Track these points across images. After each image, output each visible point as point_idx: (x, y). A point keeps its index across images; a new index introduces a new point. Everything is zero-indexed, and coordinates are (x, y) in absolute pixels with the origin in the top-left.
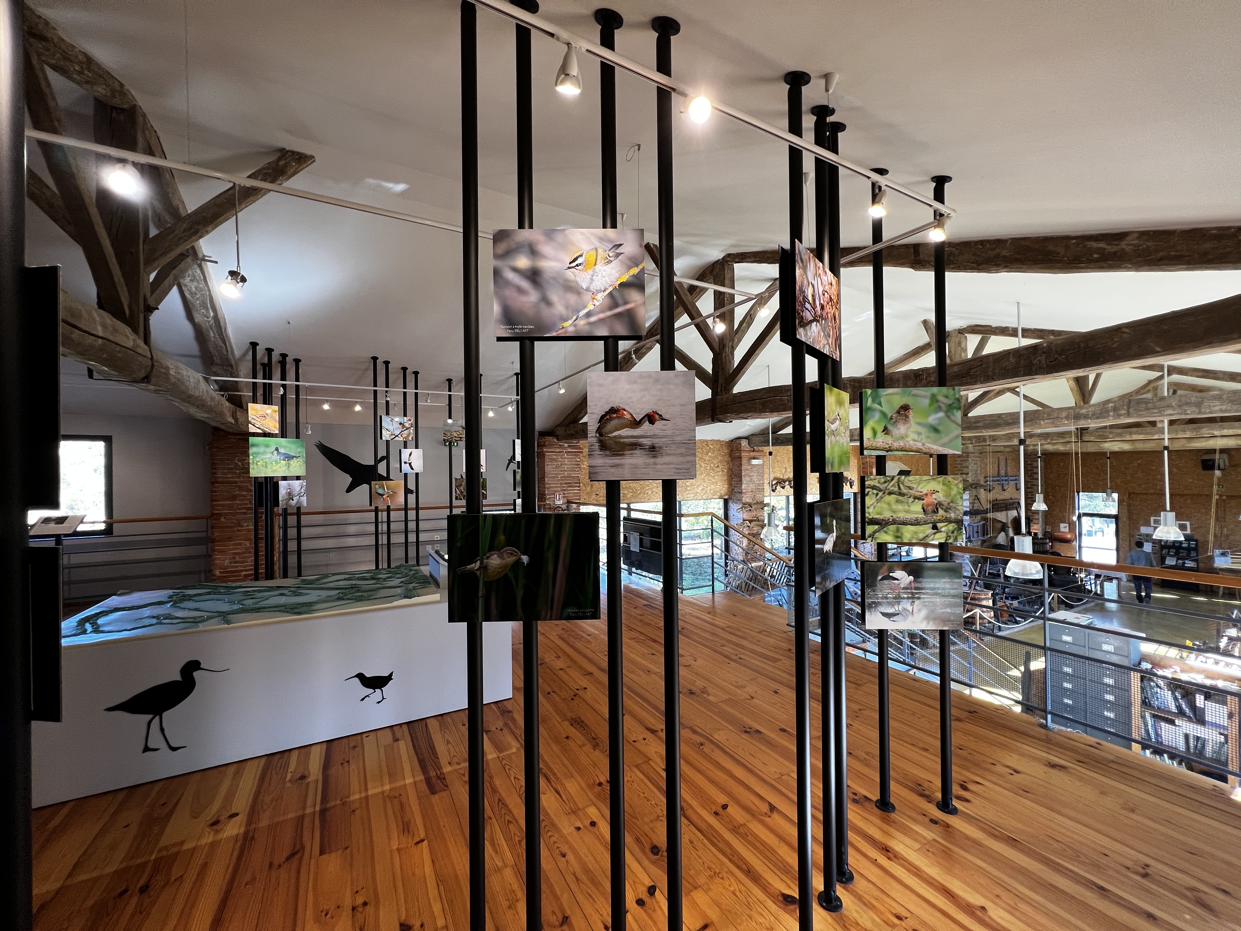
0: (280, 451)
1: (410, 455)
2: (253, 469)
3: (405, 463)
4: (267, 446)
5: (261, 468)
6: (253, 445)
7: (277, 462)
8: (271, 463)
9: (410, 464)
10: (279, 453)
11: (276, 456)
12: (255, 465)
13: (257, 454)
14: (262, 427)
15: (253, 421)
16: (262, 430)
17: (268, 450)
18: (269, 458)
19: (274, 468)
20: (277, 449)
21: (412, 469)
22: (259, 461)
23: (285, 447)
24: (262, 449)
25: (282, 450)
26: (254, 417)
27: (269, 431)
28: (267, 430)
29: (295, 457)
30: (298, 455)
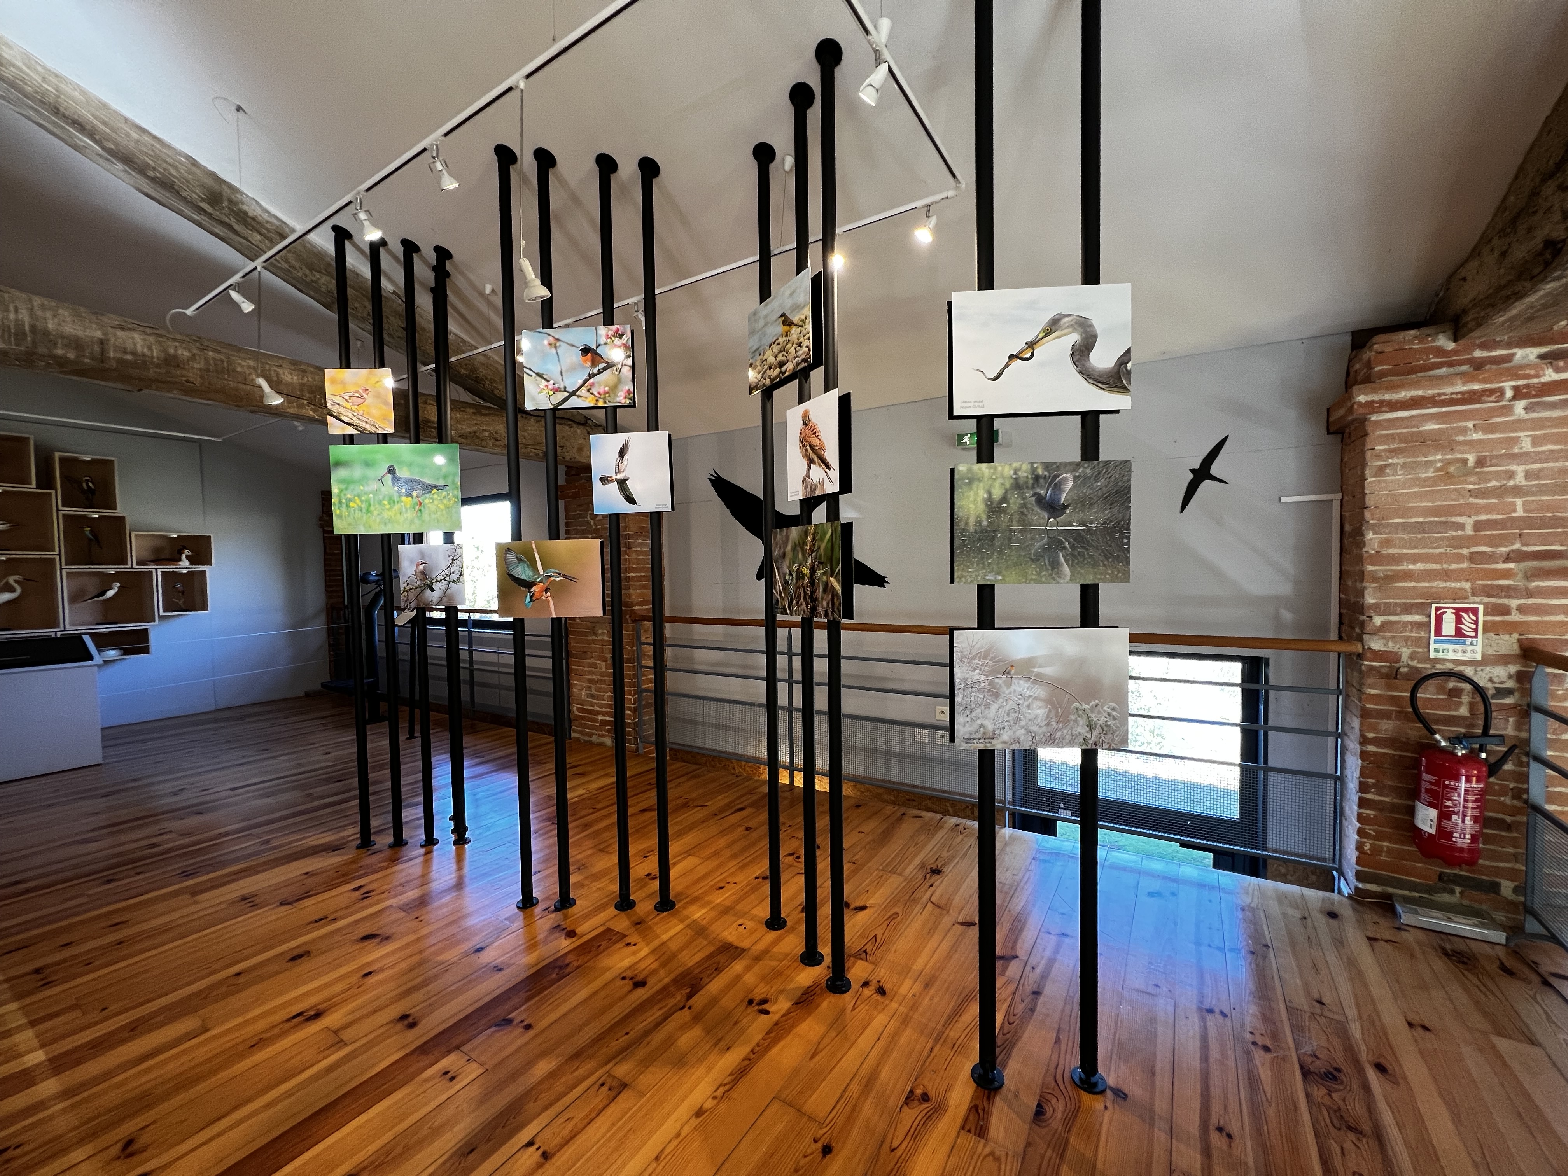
0: (398, 474)
1: (622, 453)
2: (340, 517)
3: (605, 480)
4: (368, 464)
5: (358, 514)
6: (338, 464)
7: (392, 502)
8: (380, 503)
9: (622, 484)
10: (396, 479)
11: (389, 487)
12: (344, 509)
13: (347, 483)
14: (356, 422)
15: (336, 409)
16: (357, 427)
17: (371, 473)
18: (376, 492)
19: (386, 515)
20: (391, 471)
21: (631, 500)
22: (350, 500)
23: (410, 465)
24: (357, 472)
25: (403, 473)
26: (338, 400)
27: (373, 430)
28: (368, 427)
29: (435, 487)
30: (441, 483)
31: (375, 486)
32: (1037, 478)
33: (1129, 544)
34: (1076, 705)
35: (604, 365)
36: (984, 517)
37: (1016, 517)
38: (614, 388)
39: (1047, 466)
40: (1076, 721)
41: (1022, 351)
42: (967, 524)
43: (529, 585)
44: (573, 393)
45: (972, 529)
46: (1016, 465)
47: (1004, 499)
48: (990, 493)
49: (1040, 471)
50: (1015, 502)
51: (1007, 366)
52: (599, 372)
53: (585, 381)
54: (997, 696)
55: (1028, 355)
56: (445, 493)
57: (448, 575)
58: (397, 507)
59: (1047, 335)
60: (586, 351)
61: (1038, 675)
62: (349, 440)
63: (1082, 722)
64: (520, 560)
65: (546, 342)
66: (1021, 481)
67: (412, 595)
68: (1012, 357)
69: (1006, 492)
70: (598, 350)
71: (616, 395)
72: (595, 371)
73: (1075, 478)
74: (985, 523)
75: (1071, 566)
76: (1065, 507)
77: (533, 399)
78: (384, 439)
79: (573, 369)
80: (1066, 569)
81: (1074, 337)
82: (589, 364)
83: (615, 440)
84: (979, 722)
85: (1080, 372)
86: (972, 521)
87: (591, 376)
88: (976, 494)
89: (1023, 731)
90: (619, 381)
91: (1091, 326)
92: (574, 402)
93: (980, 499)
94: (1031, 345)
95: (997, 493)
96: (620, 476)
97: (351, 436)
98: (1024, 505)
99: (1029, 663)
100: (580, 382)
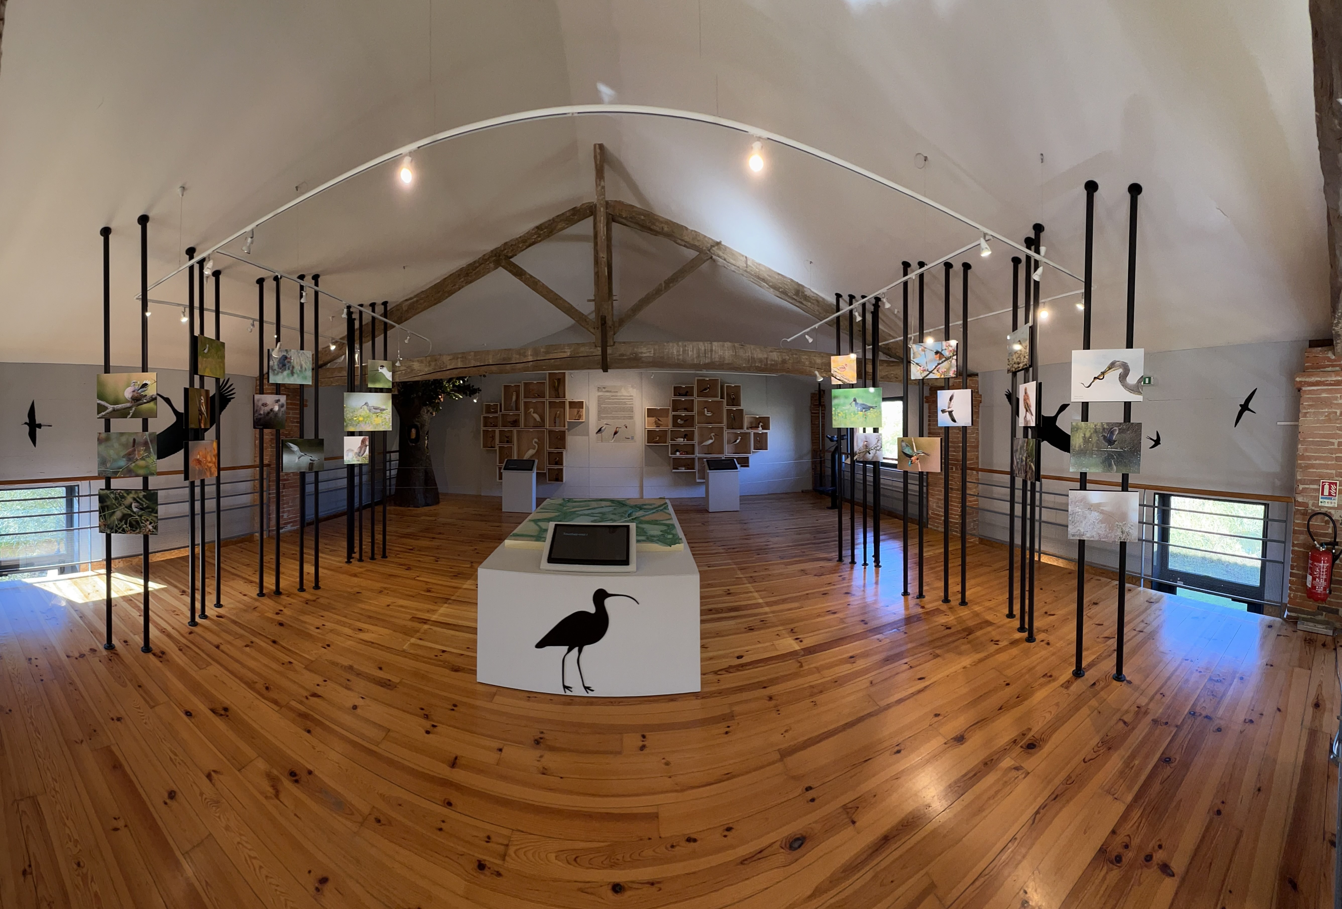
0: (857, 401)
1: (951, 399)
2: (835, 420)
3: (943, 411)
4: (846, 397)
5: (842, 419)
6: (836, 397)
7: (855, 414)
8: (850, 414)
9: (950, 413)
10: (856, 403)
11: (854, 408)
12: (836, 417)
13: (838, 405)
14: (842, 379)
15: (834, 374)
16: (842, 381)
17: (847, 401)
18: (848, 410)
19: (853, 419)
20: (855, 400)
21: (954, 420)
22: (838, 413)
23: (862, 397)
24: (842, 401)
25: (859, 401)
26: (836, 370)
27: (848, 382)
28: (846, 381)
29: (872, 407)
30: (874, 405)
31: (848, 407)
32: (1104, 429)
33: (1140, 457)
34: (1117, 523)
35: (944, 359)
36: (1082, 444)
37: (1095, 445)
38: (948, 370)
39: (1108, 424)
40: (1117, 530)
41: (1099, 376)
42: (1075, 447)
43: (910, 456)
44: (931, 372)
45: (1077, 449)
46: (1095, 423)
47: (1090, 437)
48: (1085, 435)
49: (1105, 426)
50: (1095, 439)
51: (1093, 382)
52: (942, 362)
53: (936, 366)
54: (1085, 518)
55: (1102, 378)
56: (875, 410)
57: (876, 447)
58: (857, 416)
59: (1110, 369)
60: (937, 353)
61: (1102, 510)
62: (839, 387)
63: (1119, 530)
64: (907, 446)
65: (920, 349)
66: (1097, 430)
67: (861, 455)
68: (1095, 378)
69: (1091, 434)
70: (943, 352)
71: (949, 373)
72: (941, 362)
73: (1119, 429)
74: (1082, 447)
75: (1117, 466)
76: (1115, 441)
77: (914, 375)
78: (852, 386)
79: (931, 361)
80: (1115, 467)
81: (1121, 370)
82: (938, 359)
83: (947, 393)
84: (1078, 528)
85: (1123, 385)
86: (1077, 446)
87: (939, 364)
88: (1079, 435)
89: (1095, 533)
90: (951, 366)
91: (1128, 366)
92: (931, 376)
93: (1081, 437)
94: (1103, 373)
95: (1088, 435)
96: (950, 410)
97: (840, 385)
98: (1098, 440)
99: (1099, 505)
100: (934, 367)
